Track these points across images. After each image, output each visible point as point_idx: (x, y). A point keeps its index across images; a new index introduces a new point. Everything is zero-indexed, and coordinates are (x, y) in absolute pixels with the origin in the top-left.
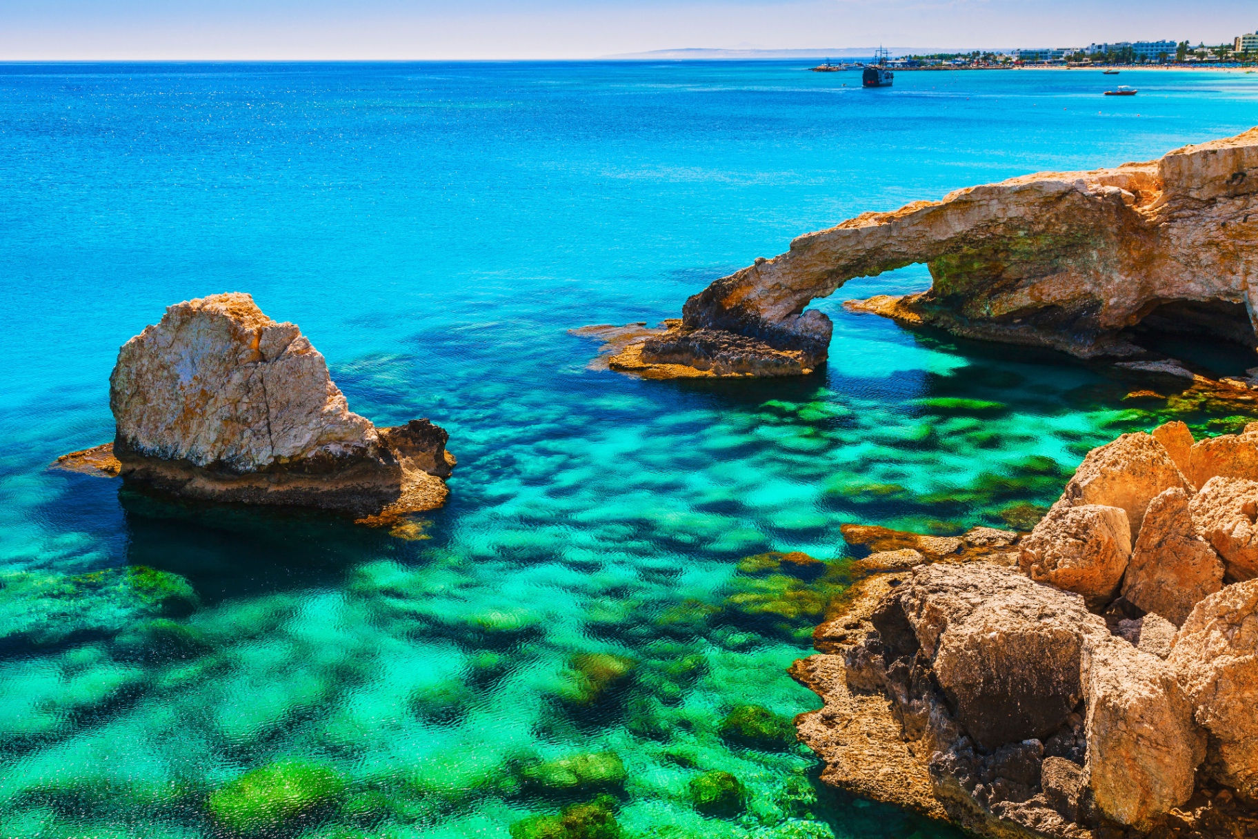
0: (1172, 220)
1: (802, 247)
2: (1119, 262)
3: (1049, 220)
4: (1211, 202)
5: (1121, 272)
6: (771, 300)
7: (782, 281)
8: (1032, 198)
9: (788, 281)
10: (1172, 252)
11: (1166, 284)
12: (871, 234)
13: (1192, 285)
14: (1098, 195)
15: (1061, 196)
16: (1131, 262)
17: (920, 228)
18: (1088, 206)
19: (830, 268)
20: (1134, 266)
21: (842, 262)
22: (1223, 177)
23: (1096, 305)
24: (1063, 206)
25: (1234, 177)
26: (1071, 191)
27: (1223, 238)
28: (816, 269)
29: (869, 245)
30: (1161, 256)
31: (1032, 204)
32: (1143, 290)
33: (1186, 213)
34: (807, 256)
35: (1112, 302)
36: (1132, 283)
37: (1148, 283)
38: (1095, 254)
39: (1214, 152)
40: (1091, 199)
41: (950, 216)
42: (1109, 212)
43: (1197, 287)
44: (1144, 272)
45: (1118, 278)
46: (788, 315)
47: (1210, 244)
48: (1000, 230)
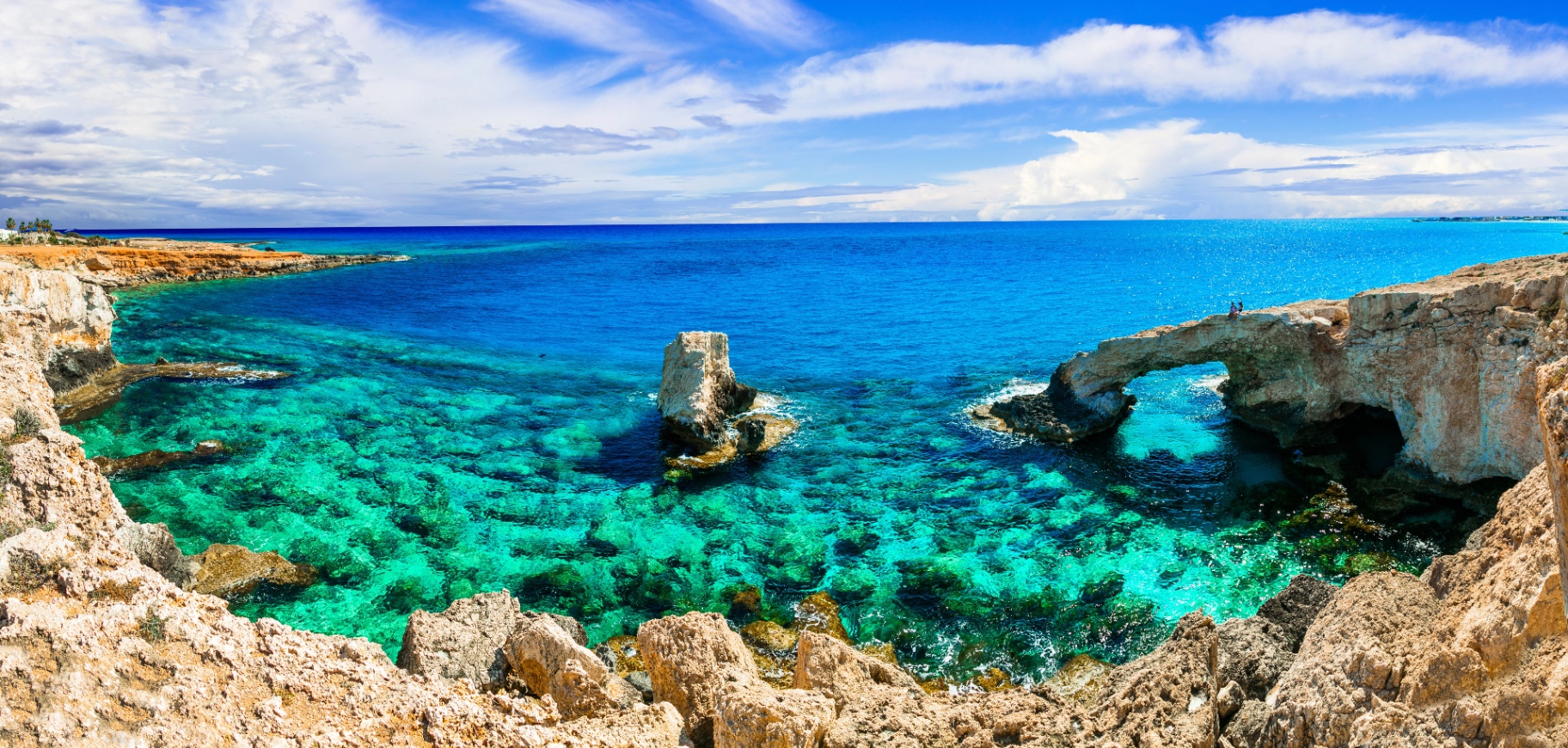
0: (1351, 345)
1: (1105, 347)
2: (1316, 375)
3: (1264, 341)
4: (1373, 334)
5: (1317, 382)
6: (1082, 381)
7: (1090, 369)
8: (1253, 325)
9: (1094, 370)
10: (1350, 371)
11: (1348, 393)
12: (1148, 343)
13: (1364, 394)
14: (1297, 325)
15: (1271, 325)
16: (1323, 376)
17: (1180, 341)
18: (1289, 333)
19: (1123, 364)
20: (1325, 379)
21: (1130, 361)
22: (1380, 315)
23: (1303, 406)
24: (1273, 332)
25: (1388, 315)
26: (1278, 321)
27: (1376, 362)
28: (1114, 364)
29: (1148, 349)
30: (1343, 372)
31: (1252, 330)
32: (1332, 397)
33: (1359, 341)
34: (1107, 354)
35: (1313, 404)
36: (1324, 391)
37: (1335, 391)
38: (1300, 367)
39: (1374, 296)
40: (1290, 328)
41: (1200, 334)
42: (1303, 339)
43: (1366, 396)
44: (1333, 383)
45: (1317, 387)
46: (1094, 394)
47: (1369, 366)
48: (1234, 347)
